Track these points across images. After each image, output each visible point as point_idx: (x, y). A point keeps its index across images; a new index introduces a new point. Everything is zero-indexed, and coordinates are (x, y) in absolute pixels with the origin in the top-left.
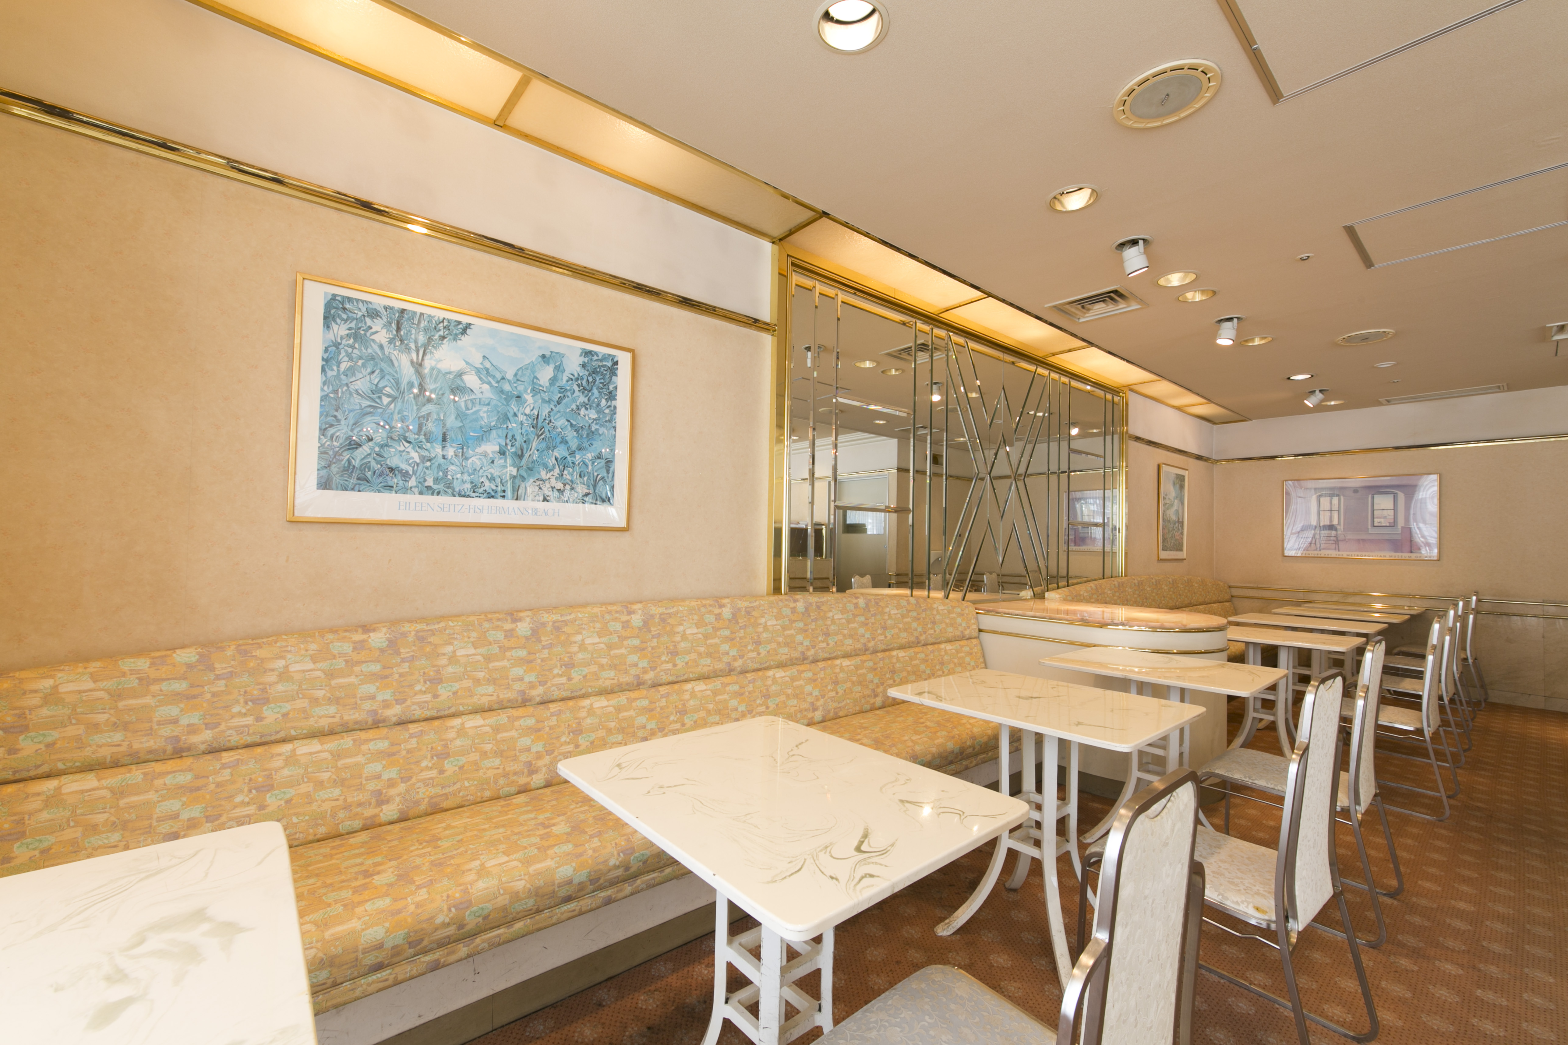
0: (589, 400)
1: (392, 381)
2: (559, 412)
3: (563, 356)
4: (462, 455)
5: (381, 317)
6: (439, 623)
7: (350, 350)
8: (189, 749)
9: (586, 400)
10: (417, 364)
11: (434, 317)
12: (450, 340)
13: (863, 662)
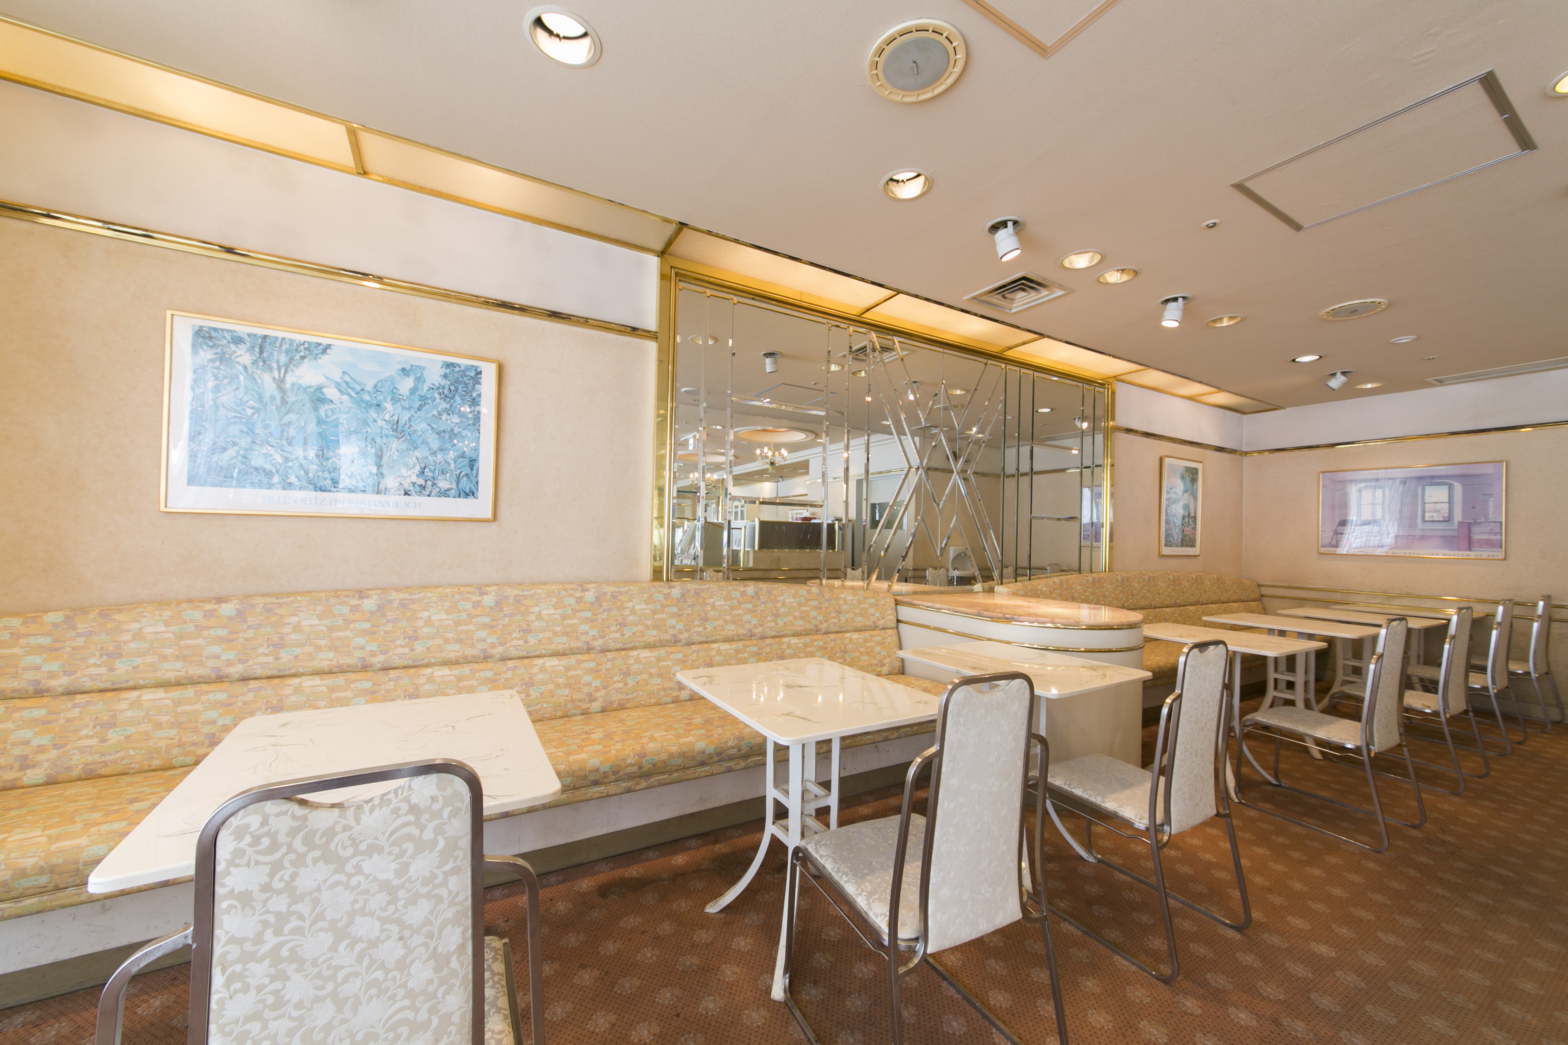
0: (451, 406)
1: (255, 395)
2: (420, 417)
3: (424, 368)
4: (323, 456)
5: (245, 343)
6: (288, 597)
7: (216, 371)
8: (48, 691)
9: (448, 406)
10: (279, 380)
11: (294, 341)
12: (310, 359)
13: (745, 647)
